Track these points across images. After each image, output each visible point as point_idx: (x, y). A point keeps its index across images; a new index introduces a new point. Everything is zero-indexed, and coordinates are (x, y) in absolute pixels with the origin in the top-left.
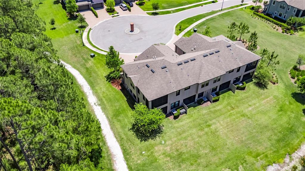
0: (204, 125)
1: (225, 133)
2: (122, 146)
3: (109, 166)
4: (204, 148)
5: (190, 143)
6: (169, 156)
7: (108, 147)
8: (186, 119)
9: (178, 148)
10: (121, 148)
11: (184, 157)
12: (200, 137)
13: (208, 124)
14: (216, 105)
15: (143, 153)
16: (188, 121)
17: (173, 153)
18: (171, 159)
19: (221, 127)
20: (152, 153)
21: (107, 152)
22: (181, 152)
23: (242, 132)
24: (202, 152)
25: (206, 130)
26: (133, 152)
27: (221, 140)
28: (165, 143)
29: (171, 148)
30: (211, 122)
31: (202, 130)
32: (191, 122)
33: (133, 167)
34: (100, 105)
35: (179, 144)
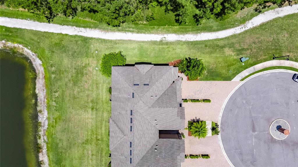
0: (95, 106)
1: (81, 115)
2: (111, 41)
3: (100, 27)
4: (79, 92)
5: (86, 86)
6: (85, 67)
7: (115, 32)
8: (106, 96)
9: (87, 76)
10: (109, 40)
11: (79, 75)
12: (88, 96)
13: (95, 110)
14: (106, 129)
15: (97, 52)
16: (104, 97)
17: (86, 70)
18: (83, 66)
19: (87, 117)
20: (94, 57)
21: (111, 30)
22: (83, 76)
23: (76, 127)
24: (76, 90)
25: (91, 105)
26: (101, 46)
27: (78, 107)
28: (95, 69)
29: (90, 71)
30: (95, 112)
31: (92, 101)
32: (102, 98)
33: (90, 40)
34: (161, 41)
35: (89, 78)
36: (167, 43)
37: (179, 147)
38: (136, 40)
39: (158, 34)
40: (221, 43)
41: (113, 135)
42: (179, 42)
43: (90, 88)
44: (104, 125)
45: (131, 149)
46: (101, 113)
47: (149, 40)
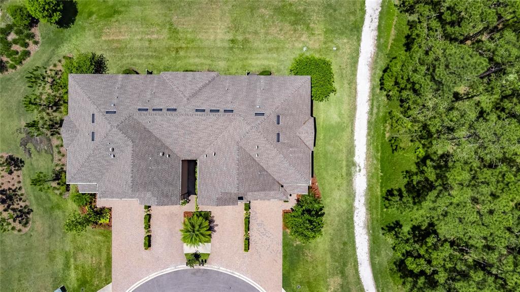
0: (238, 45)
1: (221, 21)
2: (354, 73)
3: (380, 54)
4: (262, 16)
5: (273, 30)
6: (308, 28)
7: (371, 81)
8: (256, 66)
9: (292, 32)
10: (356, 70)
11: (293, 18)
12: (256, 33)
13: (231, 45)
14: (197, 65)
15: (335, 49)
16: (254, 62)
17: (303, 29)
18: (309, 23)
19: (218, 31)
20: (325, 43)
21: (375, 74)
22: (292, 25)
23: (200, 11)
24: (267, 12)
25: (240, 38)
26: (346, 57)
27: (235, 15)
28: (304, 47)
29: (300, 37)
30: (226, 45)
31: (246, 41)
32: (251, 59)
33: (355, 37)
34: (354, 164)
35: (288, 36)
36: (350, 175)
37: (167, 196)
38: (356, 119)
39: (367, 158)
40: (349, 270)
41: (189, 79)
42: (351, 195)
43: (270, 37)
44: (203, 61)
45: (164, 111)
46: (226, 56)
47: (356, 143)
